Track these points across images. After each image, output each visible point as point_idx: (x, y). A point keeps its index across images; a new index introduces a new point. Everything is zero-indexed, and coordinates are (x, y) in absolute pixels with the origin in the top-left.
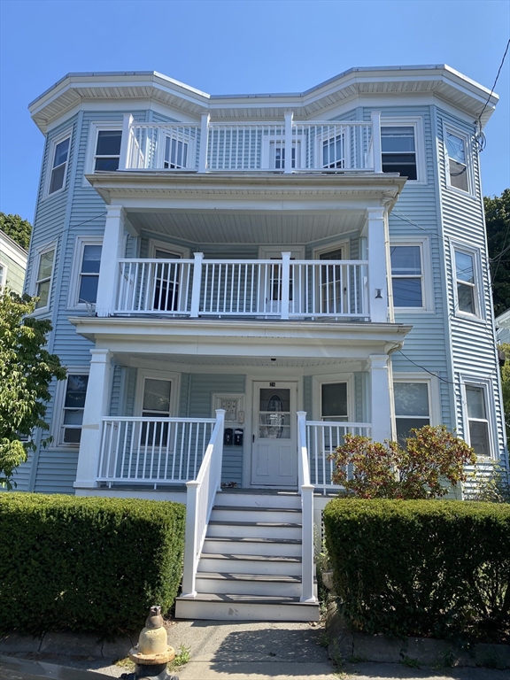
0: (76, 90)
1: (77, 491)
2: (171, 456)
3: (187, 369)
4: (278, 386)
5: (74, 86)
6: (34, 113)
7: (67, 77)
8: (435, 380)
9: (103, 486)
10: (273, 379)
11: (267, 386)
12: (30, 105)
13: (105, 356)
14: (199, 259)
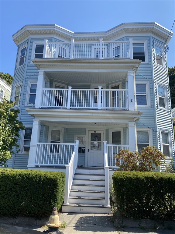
0: (28, 31)
1: (28, 168)
2: (60, 156)
3: (66, 126)
4: (97, 132)
5: (28, 29)
6: (14, 38)
7: (25, 26)
8: (151, 130)
9: (37, 166)
10: (95, 130)
11: (93, 132)
12: (13, 36)
13: (38, 122)
14: (70, 89)
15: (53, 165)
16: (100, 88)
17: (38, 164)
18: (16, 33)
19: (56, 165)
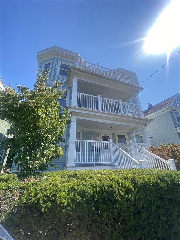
0: (56, 51)
1: (68, 168)
2: (82, 155)
4: (107, 135)
5: (55, 49)
6: (38, 55)
7: (54, 47)
9: (77, 166)
10: (105, 133)
11: (104, 135)
13: (76, 120)
14: (99, 97)
15: (93, 162)
16: (120, 100)
17: (78, 163)
18: (42, 51)
19: (95, 162)
